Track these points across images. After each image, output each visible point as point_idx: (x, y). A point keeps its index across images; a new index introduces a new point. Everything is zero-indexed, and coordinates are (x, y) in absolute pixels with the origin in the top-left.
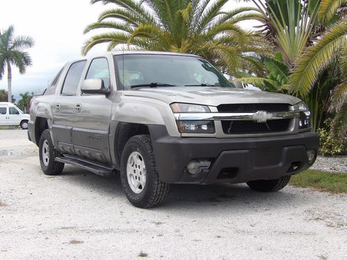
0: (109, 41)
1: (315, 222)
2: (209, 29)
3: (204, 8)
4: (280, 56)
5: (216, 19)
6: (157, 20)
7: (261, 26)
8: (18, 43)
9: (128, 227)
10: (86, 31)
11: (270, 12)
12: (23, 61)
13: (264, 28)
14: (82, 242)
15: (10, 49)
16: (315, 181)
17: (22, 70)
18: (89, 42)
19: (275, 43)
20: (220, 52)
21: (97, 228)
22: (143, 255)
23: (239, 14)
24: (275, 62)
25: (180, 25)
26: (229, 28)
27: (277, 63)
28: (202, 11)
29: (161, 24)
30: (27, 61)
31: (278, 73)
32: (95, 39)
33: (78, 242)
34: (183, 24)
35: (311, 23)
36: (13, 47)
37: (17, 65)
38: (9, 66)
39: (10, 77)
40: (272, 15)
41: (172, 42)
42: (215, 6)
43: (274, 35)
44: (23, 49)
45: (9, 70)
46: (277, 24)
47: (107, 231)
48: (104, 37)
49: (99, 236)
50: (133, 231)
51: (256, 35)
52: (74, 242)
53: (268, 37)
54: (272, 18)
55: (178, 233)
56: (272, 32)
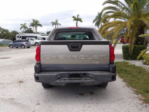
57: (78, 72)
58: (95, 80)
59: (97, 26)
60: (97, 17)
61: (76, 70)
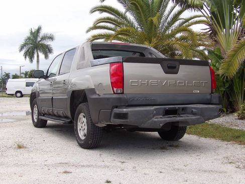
0: (103, 38)
1: (229, 165)
2: (172, 30)
3: (168, 15)
4: (219, 50)
5: (177, 23)
6: (136, 24)
7: (206, 29)
8: (44, 38)
9: (103, 164)
10: (88, 31)
11: (212, 19)
12: (47, 50)
13: (208, 30)
14: (71, 173)
15: (39, 42)
16: (237, 138)
17: (46, 57)
18: (90, 39)
19: (215, 41)
20: (177, 46)
21: (82, 164)
22: (108, 182)
23: (193, 20)
24: (215, 54)
25: (152, 28)
26: (185, 30)
27: (217, 55)
28: (167, 18)
29: (139, 26)
30: (50, 51)
31: (217, 62)
32: (93, 37)
33: (69, 172)
34: (154, 27)
35: (241, 26)
36: (41, 41)
37: (43, 53)
38: (38, 54)
39: (38, 61)
40: (214, 22)
41: (146, 39)
42: (176, 15)
43: (215, 35)
44: (48, 42)
45: (38, 56)
46: (217, 28)
47: (89, 166)
48: (99, 35)
49: (83, 169)
50: (105, 167)
51: (204, 35)
52: (66, 172)
53: (211, 36)
54: (214, 23)
55: (134, 169)
56: (214, 33)
57: (176, 106)
58: (201, 115)
59: (28, 58)
60: (29, 38)
61: (173, 103)
